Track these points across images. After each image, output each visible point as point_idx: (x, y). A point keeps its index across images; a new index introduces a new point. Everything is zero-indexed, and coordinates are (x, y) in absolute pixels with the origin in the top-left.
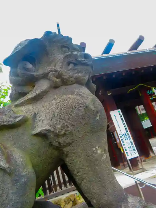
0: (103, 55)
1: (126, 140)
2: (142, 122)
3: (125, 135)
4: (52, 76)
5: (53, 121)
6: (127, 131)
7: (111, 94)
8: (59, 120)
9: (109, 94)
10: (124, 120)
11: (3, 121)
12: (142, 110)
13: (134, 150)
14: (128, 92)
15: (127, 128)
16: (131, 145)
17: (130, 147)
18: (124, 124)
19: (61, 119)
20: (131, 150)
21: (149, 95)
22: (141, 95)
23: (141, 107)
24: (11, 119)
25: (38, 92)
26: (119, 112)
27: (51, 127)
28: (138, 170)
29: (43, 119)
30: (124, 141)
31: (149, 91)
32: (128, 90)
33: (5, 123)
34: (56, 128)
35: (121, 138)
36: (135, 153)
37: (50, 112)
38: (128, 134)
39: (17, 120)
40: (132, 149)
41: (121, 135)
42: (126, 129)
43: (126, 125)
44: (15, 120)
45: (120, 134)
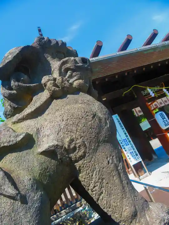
0: (93, 58)
1: (127, 145)
2: (140, 124)
3: (125, 140)
4: (51, 86)
5: (60, 135)
6: (127, 136)
7: (105, 99)
8: (66, 133)
9: (104, 99)
10: (122, 124)
11: (3, 142)
12: (140, 112)
13: (137, 155)
14: (123, 95)
15: (127, 133)
16: (132, 150)
17: (132, 152)
18: (123, 129)
19: (69, 131)
20: (133, 155)
21: (144, 95)
22: (136, 97)
23: (138, 109)
24: (12, 139)
25: (38, 104)
26: (116, 117)
27: (59, 142)
28: (143, 175)
29: (47, 133)
30: (125, 147)
31: (144, 92)
32: (123, 94)
33: (6, 144)
34: (65, 142)
35: (122, 144)
36: (138, 157)
37: (55, 125)
38: (128, 139)
39: (19, 139)
40: (135, 154)
41: (122, 141)
42: (125, 134)
43: (125, 129)
44: (16, 140)
45: (120, 140)
